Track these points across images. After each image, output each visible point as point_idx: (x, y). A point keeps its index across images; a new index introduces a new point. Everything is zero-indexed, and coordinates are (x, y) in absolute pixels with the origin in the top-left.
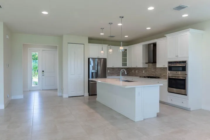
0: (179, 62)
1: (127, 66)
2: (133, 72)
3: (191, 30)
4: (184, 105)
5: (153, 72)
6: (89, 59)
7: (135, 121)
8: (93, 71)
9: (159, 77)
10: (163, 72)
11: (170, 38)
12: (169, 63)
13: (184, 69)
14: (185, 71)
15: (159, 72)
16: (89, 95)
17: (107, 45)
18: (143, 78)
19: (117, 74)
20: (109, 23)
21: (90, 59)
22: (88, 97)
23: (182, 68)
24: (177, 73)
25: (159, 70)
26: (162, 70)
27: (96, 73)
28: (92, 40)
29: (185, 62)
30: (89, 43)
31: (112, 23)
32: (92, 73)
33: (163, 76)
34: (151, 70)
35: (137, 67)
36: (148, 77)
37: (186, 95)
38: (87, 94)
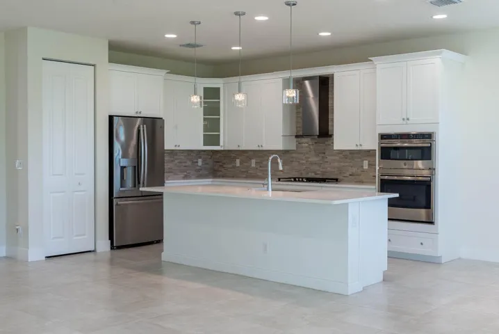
0: (413, 135)
1: (221, 143)
2: (238, 164)
3: (447, 53)
4: (425, 251)
5: (312, 163)
6: (111, 118)
7: (349, 294)
8: (124, 162)
9: (336, 180)
10: (347, 164)
11: (384, 68)
12: (383, 137)
13: (426, 153)
14: (430, 159)
15: (336, 164)
16: (112, 247)
17: (163, 72)
18: (290, 183)
19: (182, 171)
20: (237, 14)
21: (116, 120)
22: (109, 255)
23: (420, 151)
24: (405, 165)
25: (337, 158)
26: (346, 157)
27: (135, 167)
28: (123, 53)
29: (428, 136)
30: (110, 61)
31: (244, 14)
32: (123, 168)
33: (347, 174)
34: (306, 158)
35: (261, 149)
36: (310, 180)
37: (432, 223)
38: (104, 245)
